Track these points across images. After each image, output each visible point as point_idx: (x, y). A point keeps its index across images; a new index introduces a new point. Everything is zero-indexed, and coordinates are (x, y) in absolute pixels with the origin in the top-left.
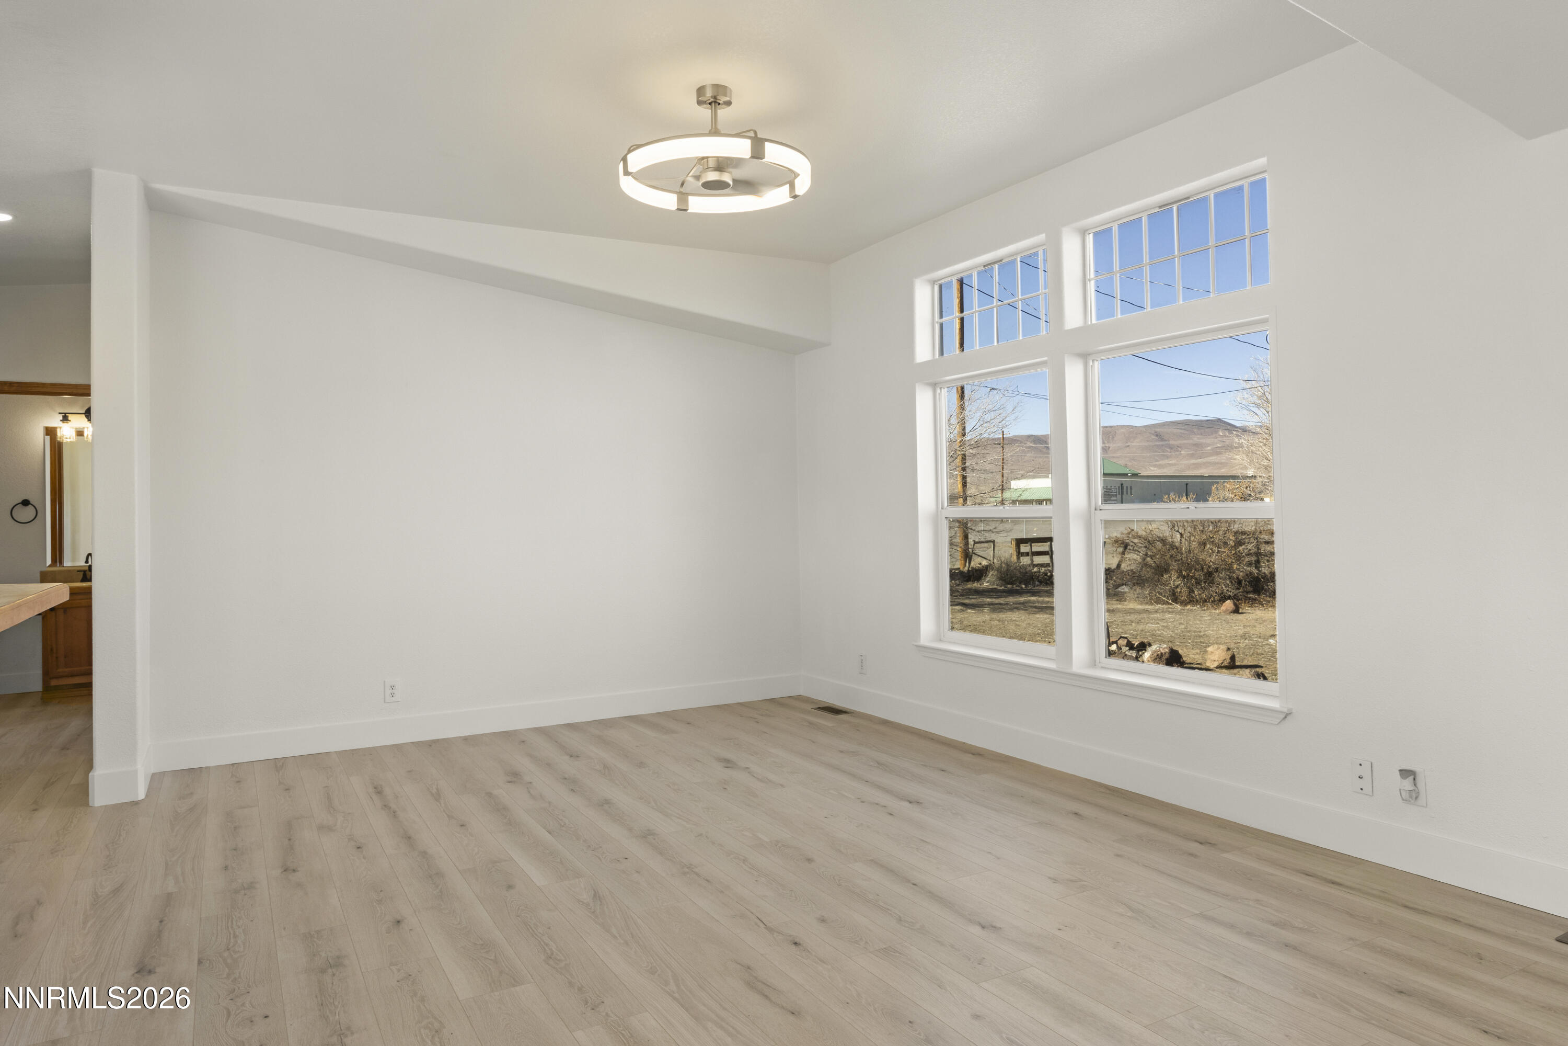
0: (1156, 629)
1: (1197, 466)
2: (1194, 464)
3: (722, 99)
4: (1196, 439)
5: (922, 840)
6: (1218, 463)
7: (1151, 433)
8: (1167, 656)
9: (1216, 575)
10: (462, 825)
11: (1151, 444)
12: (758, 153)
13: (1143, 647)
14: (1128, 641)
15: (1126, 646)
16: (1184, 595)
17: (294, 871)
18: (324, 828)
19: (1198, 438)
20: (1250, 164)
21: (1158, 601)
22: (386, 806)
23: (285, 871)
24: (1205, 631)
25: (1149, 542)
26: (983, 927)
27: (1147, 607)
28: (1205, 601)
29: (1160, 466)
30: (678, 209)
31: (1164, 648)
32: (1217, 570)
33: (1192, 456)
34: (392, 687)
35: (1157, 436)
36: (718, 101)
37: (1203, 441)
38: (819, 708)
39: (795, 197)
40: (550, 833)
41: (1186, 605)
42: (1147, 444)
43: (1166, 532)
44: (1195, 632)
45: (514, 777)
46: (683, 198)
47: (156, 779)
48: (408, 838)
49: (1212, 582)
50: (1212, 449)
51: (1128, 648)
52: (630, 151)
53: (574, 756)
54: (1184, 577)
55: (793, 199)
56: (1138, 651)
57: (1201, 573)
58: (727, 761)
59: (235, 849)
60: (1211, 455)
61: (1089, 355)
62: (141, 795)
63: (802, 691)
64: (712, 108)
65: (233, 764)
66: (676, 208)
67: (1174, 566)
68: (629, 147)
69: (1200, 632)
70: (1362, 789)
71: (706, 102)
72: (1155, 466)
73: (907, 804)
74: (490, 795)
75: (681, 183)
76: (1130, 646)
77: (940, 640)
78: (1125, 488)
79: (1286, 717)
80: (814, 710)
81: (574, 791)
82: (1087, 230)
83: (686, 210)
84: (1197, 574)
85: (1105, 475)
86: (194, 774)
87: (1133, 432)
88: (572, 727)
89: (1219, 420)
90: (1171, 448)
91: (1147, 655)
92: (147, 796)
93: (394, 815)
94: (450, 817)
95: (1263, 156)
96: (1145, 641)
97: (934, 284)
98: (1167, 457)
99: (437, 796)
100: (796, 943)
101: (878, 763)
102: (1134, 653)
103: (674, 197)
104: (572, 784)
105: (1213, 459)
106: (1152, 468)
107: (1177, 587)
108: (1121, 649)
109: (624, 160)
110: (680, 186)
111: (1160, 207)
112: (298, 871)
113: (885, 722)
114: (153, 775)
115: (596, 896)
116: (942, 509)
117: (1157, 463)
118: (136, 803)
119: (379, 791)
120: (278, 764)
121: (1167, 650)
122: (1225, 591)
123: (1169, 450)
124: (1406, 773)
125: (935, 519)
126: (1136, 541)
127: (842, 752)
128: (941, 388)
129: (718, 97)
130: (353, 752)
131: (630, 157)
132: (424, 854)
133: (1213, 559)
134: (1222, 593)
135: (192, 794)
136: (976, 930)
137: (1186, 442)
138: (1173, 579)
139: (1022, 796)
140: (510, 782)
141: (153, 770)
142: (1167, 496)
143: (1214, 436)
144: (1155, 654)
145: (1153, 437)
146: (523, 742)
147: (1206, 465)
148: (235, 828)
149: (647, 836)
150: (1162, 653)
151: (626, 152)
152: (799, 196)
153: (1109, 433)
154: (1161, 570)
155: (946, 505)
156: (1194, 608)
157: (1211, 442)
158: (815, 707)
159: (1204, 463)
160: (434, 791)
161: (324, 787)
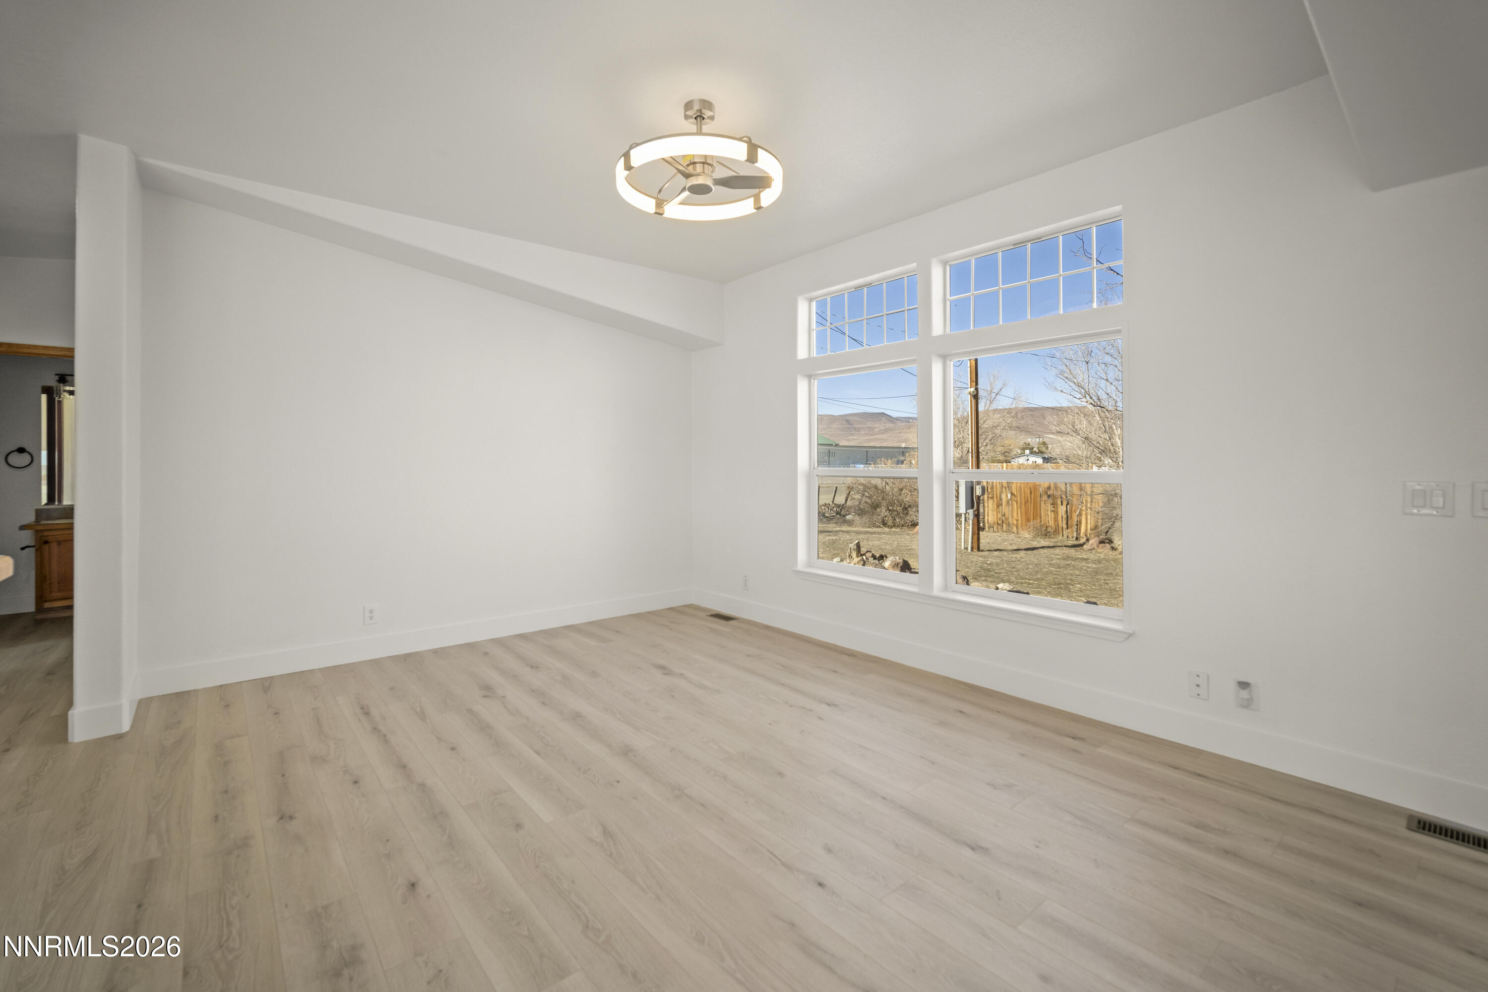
0: (881, 544)
1: (870, 440)
2: (867, 439)
3: (707, 113)
4: (869, 424)
5: (861, 746)
6: (881, 439)
7: (843, 420)
8: (901, 564)
9: (909, 509)
10: (453, 749)
11: (842, 426)
12: (752, 158)
13: (882, 558)
14: (873, 554)
15: (872, 557)
16: (890, 523)
17: (291, 818)
18: (318, 760)
19: (871, 424)
20: (1106, 210)
21: (875, 526)
22: (375, 729)
23: (281, 818)
24: (911, 546)
25: (866, 487)
26: (973, 849)
27: (867, 529)
28: (903, 526)
29: (848, 440)
30: (656, 213)
31: (898, 559)
32: (910, 506)
33: (867, 434)
34: (371, 612)
35: (847, 421)
36: (703, 115)
37: (874, 426)
38: (712, 616)
39: (759, 209)
40: (538, 754)
41: (892, 527)
42: (840, 426)
43: (879, 483)
44: (905, 547)
45: (488, 691)
46: (660, 204)
47: (143, 706)
48: (403, 767)
49: (907, 514)
50: (879, 431)
51: (872, 559)
52: (631, 148)
53: (534, 667)
54: (890, 510)
55: (756, 211)
56: (879, 560)
57: (900, 508)
58: (662, 667)
59: (226, 792)
60: (878, 434)
61: (948, 356)
62: (126, 727)
63: (693, 601)
64: (697, 122)
65: (221, 686)
66: (654, 211)
67: (884, 503)
68: (631, 144)
69: (908, 546)
70: (1198, 695)
71: (692, 116)
72: (845, 440)
73: (826, 707)
74: (470, 711)
75: (658, 191)
76: (874, 557)
77: (810, 566)
78: (831, 453)
79: (1129, 637)
80: (709, 617)
81: (545, 705)
82: (947, 262)
83: (662, 214)
84: (898, 508)
85: (818, 444)
86: (182, 697)
87: (833, 419)
88: (522, 637)
89: (883, 414)
90: (855, 430)
91: (887, 564)
92: (132, 727)
93: (385, 739)
94: (440, 739)
95: (1119, 204)
96: (883, 554)
97: (811, 301)
98: (853, 435)
99: (422, 716)
100: (820, 884)
101: (782, 666)
102: (876, 561)
103: (653, 202)
104: (542, 697)
105: (879, 436)
106: (844, 441)
107: (885, 517)
108: (868, 559)
109: (627, 155)
110: (657, 192)
111: (1014, 245)
112: (295, 818)
113: (767, 627)
114: (140, 702)
115: (607, 833)
116: (814, 469)
117: (847, 438)
118: (120, 737)
119: (366, 712)
120: (266, 685)
121: (901, 560)
122: (915, 519)
123: (853, 430)
124: (1244, 685)
125: (809, 476)
126: (860, 487)
127: (749, 656)
128: (814, 379)
129: (704, 111)
130: (336, 668)
131: (632, 152)
132: (423, 786)
133: (908, 499)
134: (913, 521)
135: (179, 722)
136: (968, 853)
137: (863, 426)
138: (883, 512)
139: (910, 696)
140: (485, 697)
141: (141, 696)
142: (879, 459)
143: (879, 422)
144: (894, 563)
145: (845, 422)
146: (486, 653)
147: (874, 440)
148: (226, 763)
149: (626, 752)
150: (898, 563)
151: (628, 149)
152: (763, 207)
153: (821, 418)
154: (875, 506)
155: (816, 466)
156: (896, 530)
157: (879, 426)
158: (707, 614)
159: (874, 439)
160: (418, 709)
161: (313, 709)
